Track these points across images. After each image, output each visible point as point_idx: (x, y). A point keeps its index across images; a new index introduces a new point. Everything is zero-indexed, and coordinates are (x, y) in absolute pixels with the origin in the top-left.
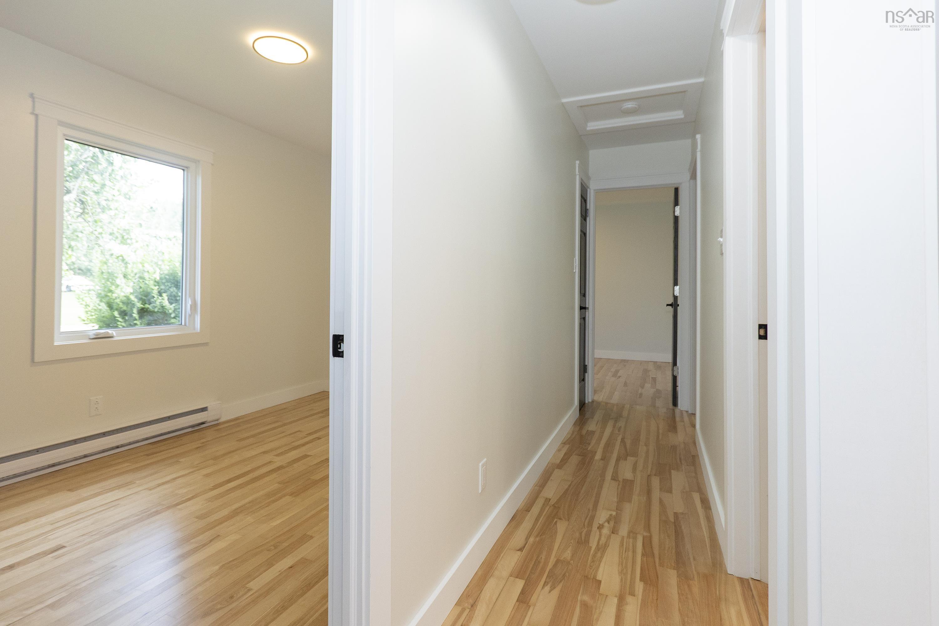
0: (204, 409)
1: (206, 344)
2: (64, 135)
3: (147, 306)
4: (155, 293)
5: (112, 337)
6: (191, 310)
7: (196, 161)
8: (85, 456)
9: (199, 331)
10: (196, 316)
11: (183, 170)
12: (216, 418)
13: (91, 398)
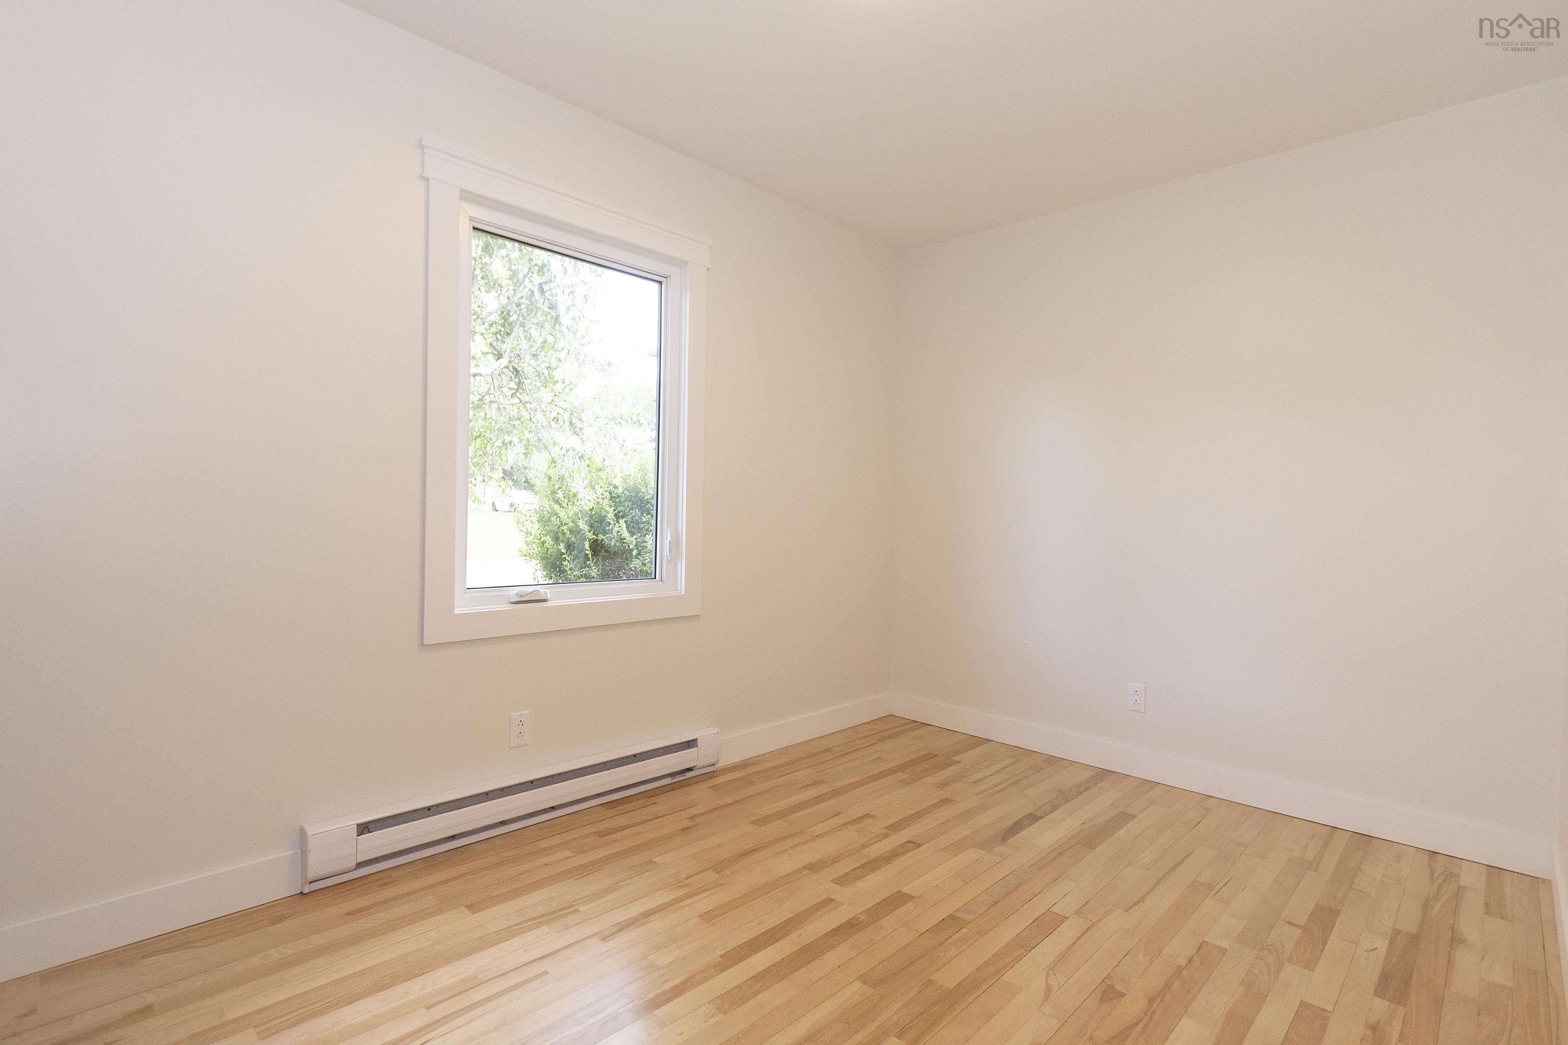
0: (691, 744)
1: (695, 617)
2: (472, 219)
3: (601, 537)
4: (610, 516)
5: (545, 601)
6: (670, 551)
7: (681, 264)
8: (503, 823)
9: (683, 593)
10: (679, 563)
11: (661, 283)
12: (712, 761)
13: (512, 714)
